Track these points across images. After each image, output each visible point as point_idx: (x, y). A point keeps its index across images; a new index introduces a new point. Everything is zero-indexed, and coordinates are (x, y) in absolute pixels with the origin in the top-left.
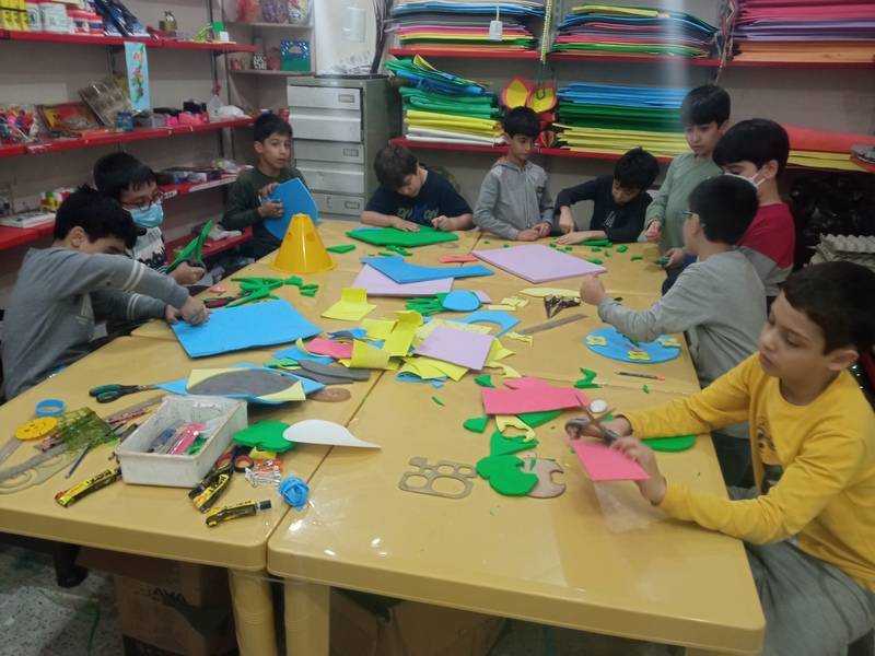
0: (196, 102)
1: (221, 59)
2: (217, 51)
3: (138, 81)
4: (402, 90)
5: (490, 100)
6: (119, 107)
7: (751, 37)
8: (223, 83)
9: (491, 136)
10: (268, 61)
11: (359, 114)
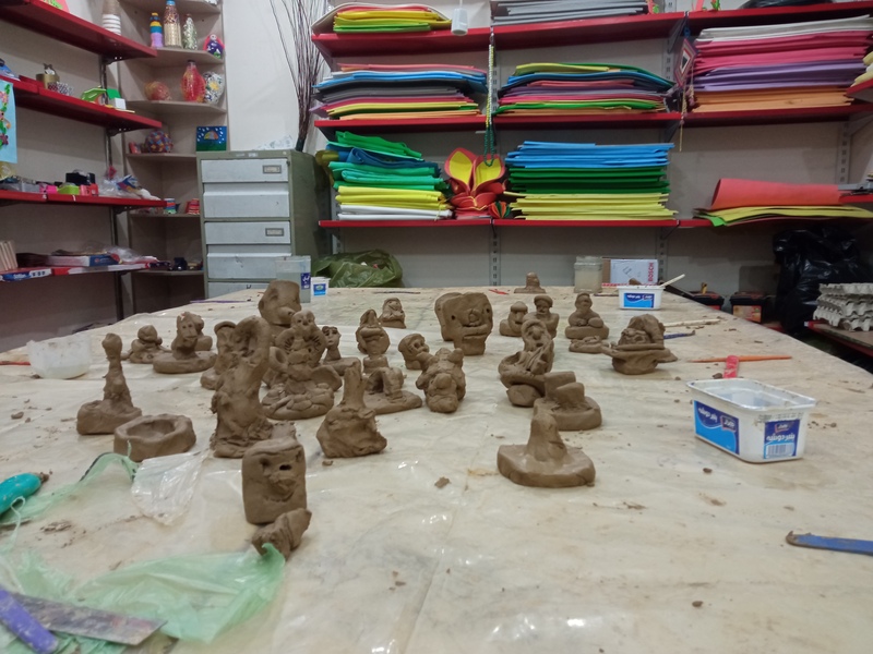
0: (82, 173)
1: (117, 138)
4: (332, 164)
5: (432, 170)
7: (709, 88)
8: (119, 168)
9: (436, 208)
11: (287, 186)
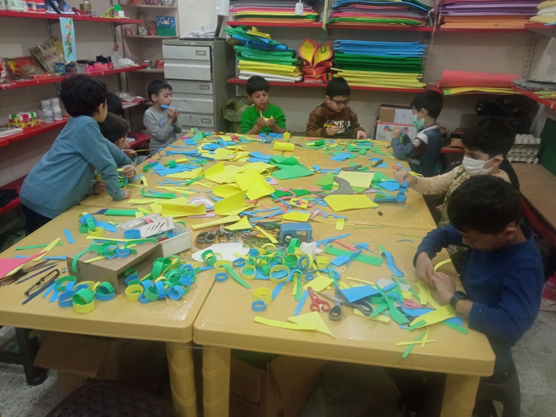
0: (104, 56)
1: (118, 28)
2: (116, 23)
3: (68, 43)
4: (236, 47)
5: (291, 53)
6: (56, 60)
7: (451, 13)
8: (120, 44)
9: (293, 76)
10: (148, 29)
11: (209, 63)
